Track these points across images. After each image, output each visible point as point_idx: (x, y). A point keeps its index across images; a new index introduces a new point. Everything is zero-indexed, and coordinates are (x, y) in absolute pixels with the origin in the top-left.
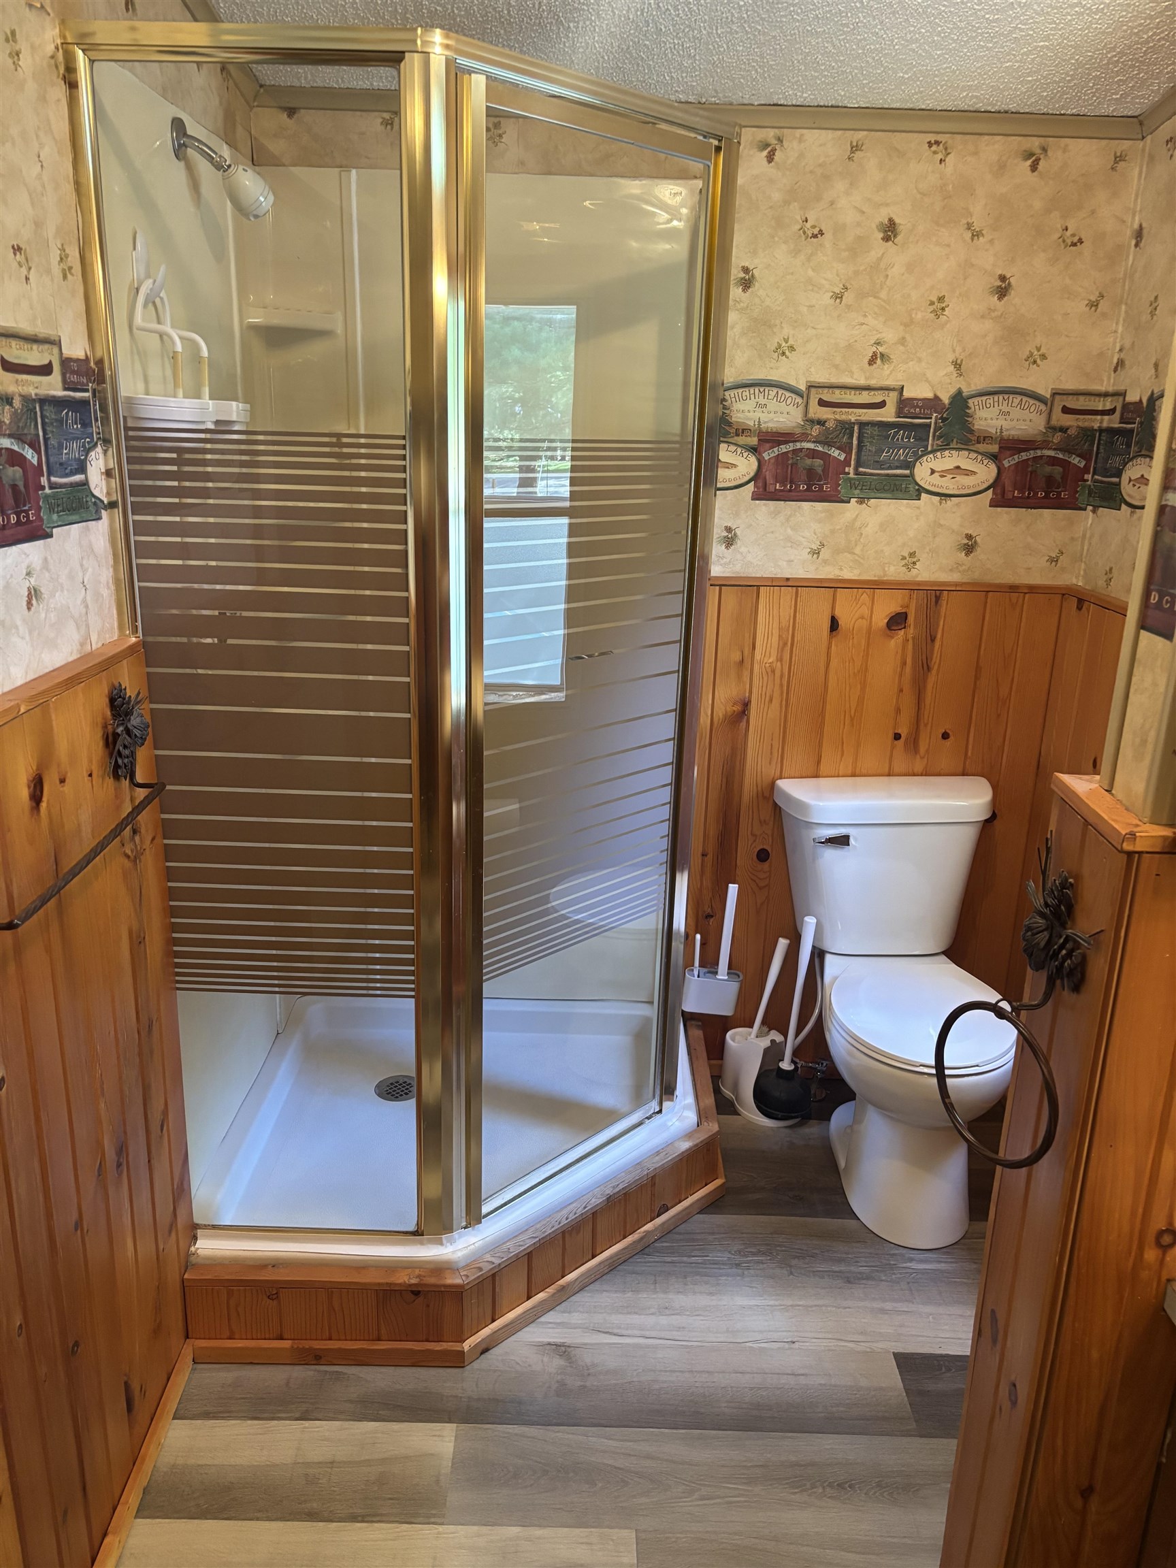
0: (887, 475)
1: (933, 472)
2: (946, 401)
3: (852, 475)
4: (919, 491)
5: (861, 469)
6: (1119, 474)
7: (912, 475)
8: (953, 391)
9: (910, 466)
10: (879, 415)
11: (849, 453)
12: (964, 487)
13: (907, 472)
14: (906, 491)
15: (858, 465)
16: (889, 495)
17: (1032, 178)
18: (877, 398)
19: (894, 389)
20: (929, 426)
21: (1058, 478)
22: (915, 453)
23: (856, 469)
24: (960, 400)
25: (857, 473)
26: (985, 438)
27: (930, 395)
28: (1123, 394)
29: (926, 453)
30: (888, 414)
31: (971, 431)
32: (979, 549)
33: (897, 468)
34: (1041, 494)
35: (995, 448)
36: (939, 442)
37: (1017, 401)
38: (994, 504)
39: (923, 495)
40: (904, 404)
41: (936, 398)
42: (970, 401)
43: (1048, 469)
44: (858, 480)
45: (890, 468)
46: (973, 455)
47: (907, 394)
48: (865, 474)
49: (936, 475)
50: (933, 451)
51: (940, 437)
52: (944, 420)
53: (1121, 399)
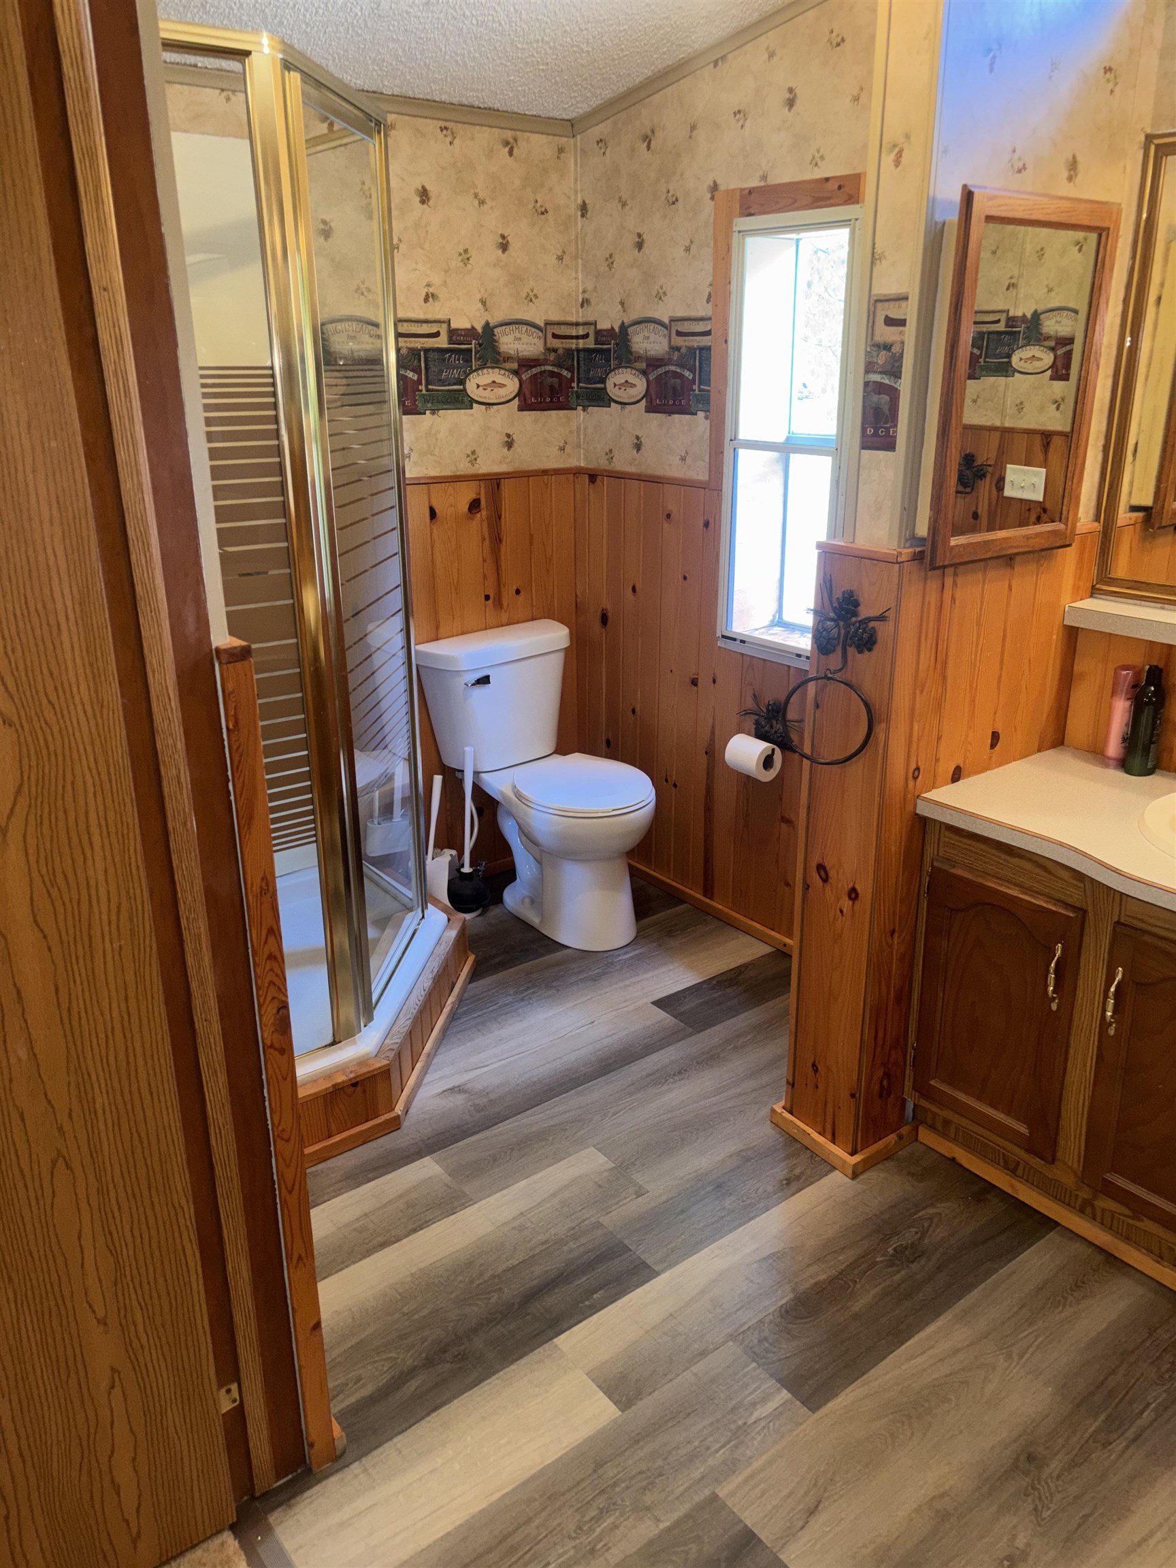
0: (448, 390)
1: (478, 386)
2: (480, 330)
3: (424, 392)
4: (469, 403)
5: (430, 387)
6: (603, 381)
7: (465, 390)
8: (483, 322)
9: (462, 382)
10: (437, 343)
11: (420, 374)
12: (500, 397)
13: (461, 387)
14: (463, 402)
15: (427, 383)
16: (451, 407)
17: (509, 160)
18: (433, 329)
19: (444, 322)
20: (470, 350)
21: (557, 386)
22: (465, 372)
23: (426, 387)
24: (489, 329)
25: (427, 390)
26: (508, 359)
27: (469, 326)
28: (595, 323)
29: (472, 372)
30: (442, 342)
31: (499, 353)
32: (515, 445)
33: (454, 384)
34: (548, 400)
35: (515, 366)
36: (479, 363)
37: (524, 329)
38: (521, 409)
39: (475, 405)
40: (452, 333)
41: (473, 328)
42: (495, 330)
43: (550, 380)
44: (429, 395)
45: (449, 385)
46: (503, 372)
47: (453, 326)
48: (433, 390)
49: (481, 388)
50: (476, 370)
51: (479, 359)
52: (480, 345)
53: (592, 327)
